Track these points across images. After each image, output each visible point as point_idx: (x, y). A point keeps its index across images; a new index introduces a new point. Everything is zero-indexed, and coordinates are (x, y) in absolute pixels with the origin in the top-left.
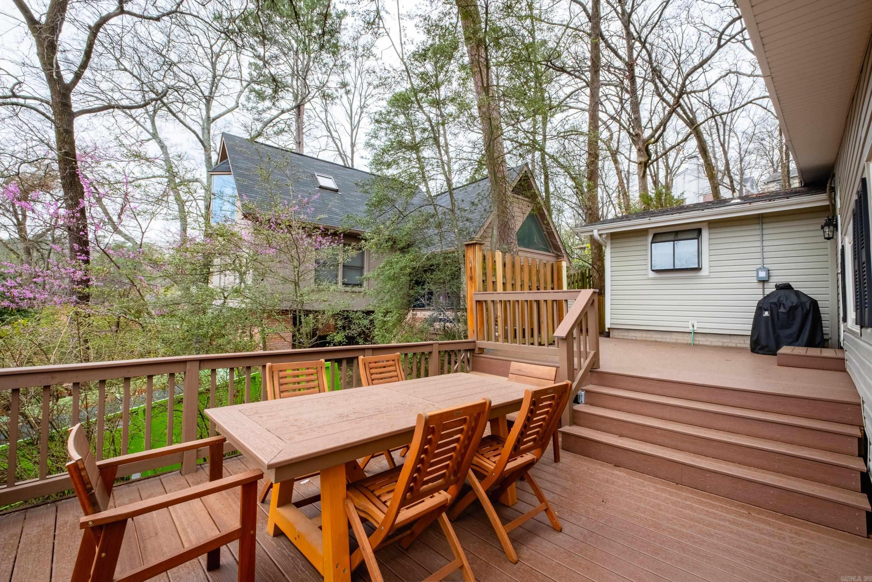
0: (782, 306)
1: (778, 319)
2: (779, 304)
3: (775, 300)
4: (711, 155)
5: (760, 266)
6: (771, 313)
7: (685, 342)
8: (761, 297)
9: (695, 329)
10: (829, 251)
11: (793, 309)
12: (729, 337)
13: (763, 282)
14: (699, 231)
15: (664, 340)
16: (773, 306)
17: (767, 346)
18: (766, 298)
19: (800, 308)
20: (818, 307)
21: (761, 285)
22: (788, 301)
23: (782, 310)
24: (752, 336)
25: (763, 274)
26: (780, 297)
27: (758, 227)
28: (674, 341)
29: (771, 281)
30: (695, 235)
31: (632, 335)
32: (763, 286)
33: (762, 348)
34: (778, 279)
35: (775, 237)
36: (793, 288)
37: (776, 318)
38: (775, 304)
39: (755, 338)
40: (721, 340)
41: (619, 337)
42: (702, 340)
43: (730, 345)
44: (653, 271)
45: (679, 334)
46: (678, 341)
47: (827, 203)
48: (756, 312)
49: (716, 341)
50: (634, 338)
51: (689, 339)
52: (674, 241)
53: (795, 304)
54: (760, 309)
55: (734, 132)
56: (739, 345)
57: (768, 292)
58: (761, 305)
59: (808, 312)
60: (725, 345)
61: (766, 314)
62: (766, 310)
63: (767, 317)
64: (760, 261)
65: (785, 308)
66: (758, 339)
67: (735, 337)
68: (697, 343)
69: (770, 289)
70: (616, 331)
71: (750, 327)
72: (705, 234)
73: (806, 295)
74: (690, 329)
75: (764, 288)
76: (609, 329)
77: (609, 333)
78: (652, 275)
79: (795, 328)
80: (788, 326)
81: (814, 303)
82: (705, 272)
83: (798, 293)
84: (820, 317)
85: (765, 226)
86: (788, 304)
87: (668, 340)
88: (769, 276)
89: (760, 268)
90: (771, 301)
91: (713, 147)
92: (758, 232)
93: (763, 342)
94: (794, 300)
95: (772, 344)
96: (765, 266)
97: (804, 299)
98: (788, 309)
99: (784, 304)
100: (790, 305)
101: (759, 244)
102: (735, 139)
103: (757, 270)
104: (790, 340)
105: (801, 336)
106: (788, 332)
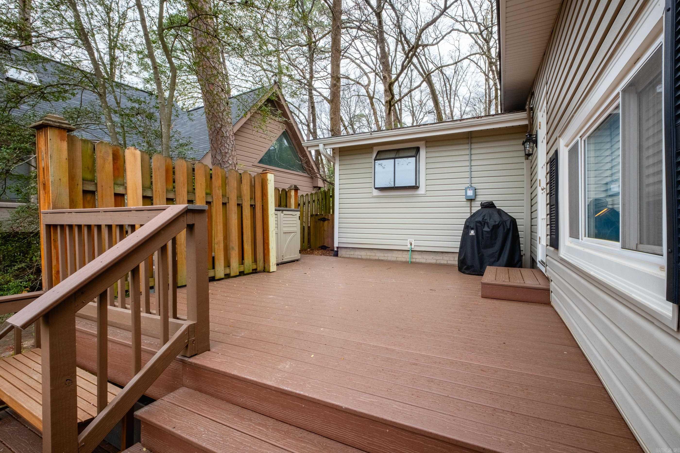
0: (486, 226)
1: (483, 238)
2: (483, 223)
3: (480, 219)
4: (443, 112)
5: (468, 185)
6: (477, 232)
7: (404, 260)
8: (468, 215)
9: (413, 247)
10: (525, 172)
11: (495, 228)
12: (441, 255)
13: (471, 200)
14: (418, 149)
15: (385, 258)
16: (478, 224)
17: (472, 266)
18: (473, 216)
19: (501, 227)
20: (516, 225)
21: (469, 203)
22: (491, 220)
23: (486, 229)
24: (460, 253)
25: (470, 193)
26: (484, 216)
27: (467, 146)
28: (394, 259)
29: (477, 200)
30: (413, 153)
31: (358, 254)
32: (471, 204)
33: (467, 269)
34: (483, 198)
35: (481, 157)
36: (495, 207)
37: (480, 238)
38: (479, 222)
39: (462, 257)
40: (435, 258)
41: (347, 256)
42: (419, 258)
43: (442, 262)
44: (376, 188)
45: (400, 252)
46: (398, 259)
47: (526, 122)
48: (464, 231)
49: (431, 259)
50: (360, 257)
51: (406, 257)
52: (394, 158)
53: (497, 223)
54: (467, 228)
55: (457, 96)
56: (450, 262)
57: (474, 210)
58: (468, 224)
59: (509, 230)
60: (438, 262)
61: (472, 233)
62: (472, 229)
63: (473, 236)
64: (467, 181)
65: (488, 227)
66: (464, 259)
67: (446, 255)
68: (414, 260)
69: (476, 207)
70: (343, 250)
71: (458, 244)
72: (423, 153)
73: (506, 213)
74: (408, 247)
75: (471, 207)
76: (338, 248)
77: (337, 251)
78: (376, 193)
79: (497, 247)
80: (492, 245)
81: (513, 222)
82: (422, 191)
83: (500, 212)
84: (518, 235)
85: (473, 146)
86: (492, 223)
87: (389, 259)
88: (476, 195)
89: (468, 187)
90: (477, 220)
91: (444, 106)
92: (468, 152)
93: (469, 262)
94: (496, 218)
95: (477, 263)
96: (473, 185)
97: (505, 218)
98: (491, 227)
99: (487, 223)
100: (493, 223)
101: (467, 163)
102: (458, 101)
103: (466, 190)
104: (492, 260)
105: (502, 255)
106: (490, 251)
